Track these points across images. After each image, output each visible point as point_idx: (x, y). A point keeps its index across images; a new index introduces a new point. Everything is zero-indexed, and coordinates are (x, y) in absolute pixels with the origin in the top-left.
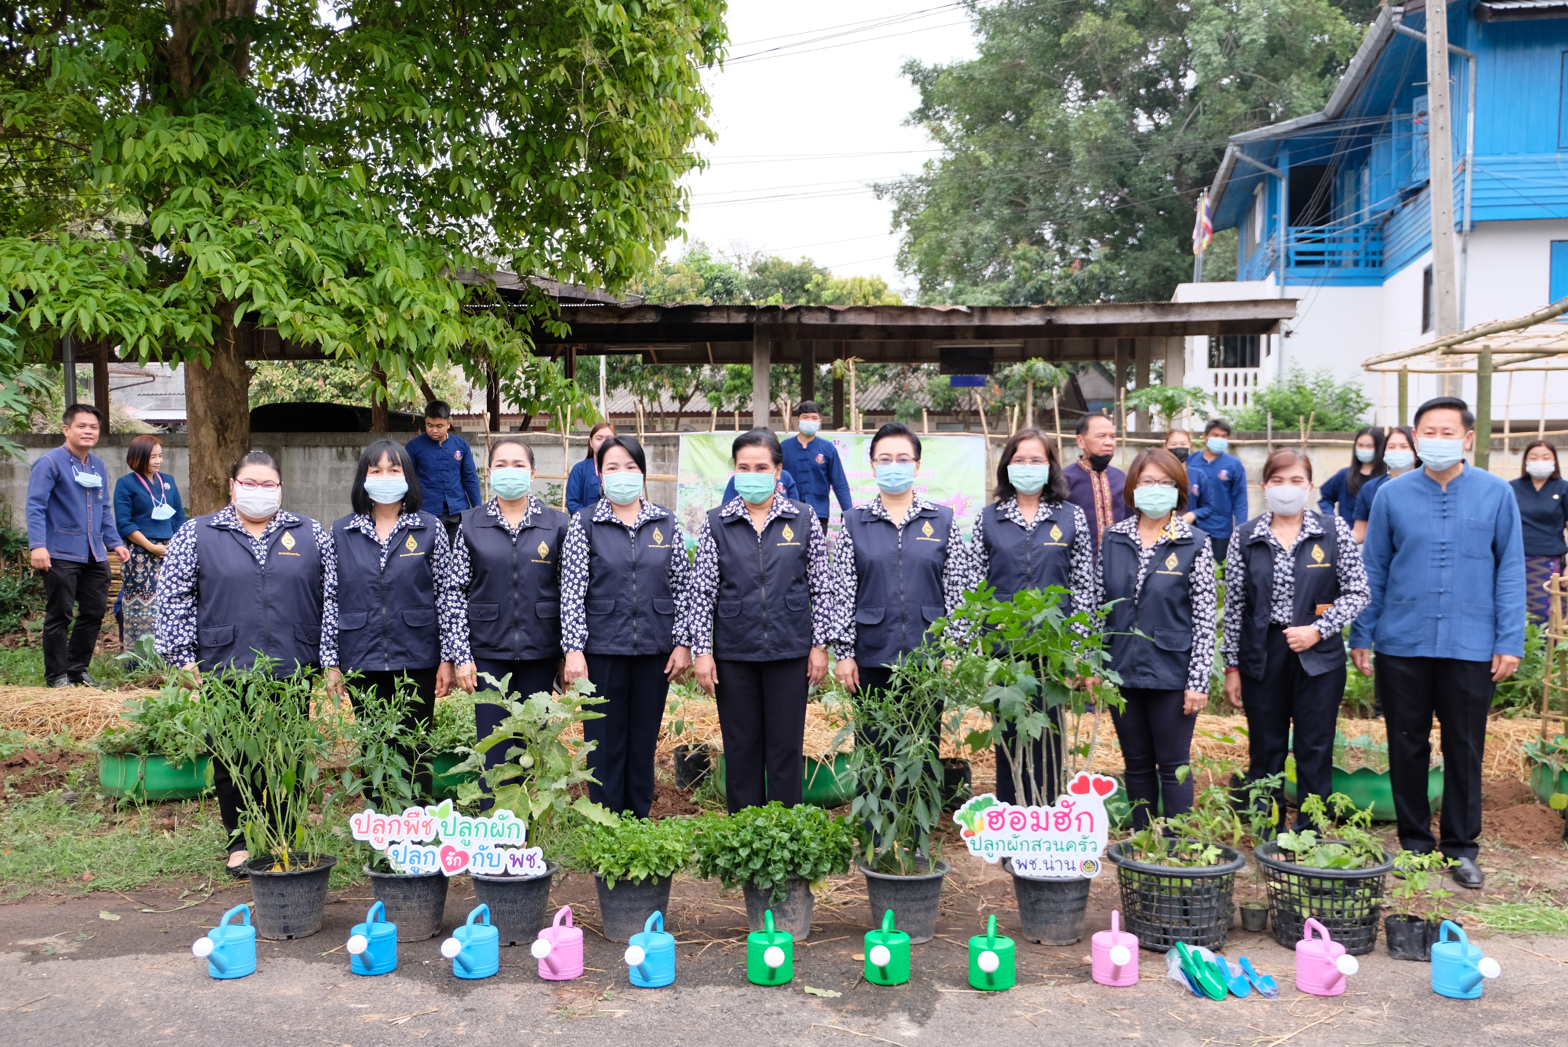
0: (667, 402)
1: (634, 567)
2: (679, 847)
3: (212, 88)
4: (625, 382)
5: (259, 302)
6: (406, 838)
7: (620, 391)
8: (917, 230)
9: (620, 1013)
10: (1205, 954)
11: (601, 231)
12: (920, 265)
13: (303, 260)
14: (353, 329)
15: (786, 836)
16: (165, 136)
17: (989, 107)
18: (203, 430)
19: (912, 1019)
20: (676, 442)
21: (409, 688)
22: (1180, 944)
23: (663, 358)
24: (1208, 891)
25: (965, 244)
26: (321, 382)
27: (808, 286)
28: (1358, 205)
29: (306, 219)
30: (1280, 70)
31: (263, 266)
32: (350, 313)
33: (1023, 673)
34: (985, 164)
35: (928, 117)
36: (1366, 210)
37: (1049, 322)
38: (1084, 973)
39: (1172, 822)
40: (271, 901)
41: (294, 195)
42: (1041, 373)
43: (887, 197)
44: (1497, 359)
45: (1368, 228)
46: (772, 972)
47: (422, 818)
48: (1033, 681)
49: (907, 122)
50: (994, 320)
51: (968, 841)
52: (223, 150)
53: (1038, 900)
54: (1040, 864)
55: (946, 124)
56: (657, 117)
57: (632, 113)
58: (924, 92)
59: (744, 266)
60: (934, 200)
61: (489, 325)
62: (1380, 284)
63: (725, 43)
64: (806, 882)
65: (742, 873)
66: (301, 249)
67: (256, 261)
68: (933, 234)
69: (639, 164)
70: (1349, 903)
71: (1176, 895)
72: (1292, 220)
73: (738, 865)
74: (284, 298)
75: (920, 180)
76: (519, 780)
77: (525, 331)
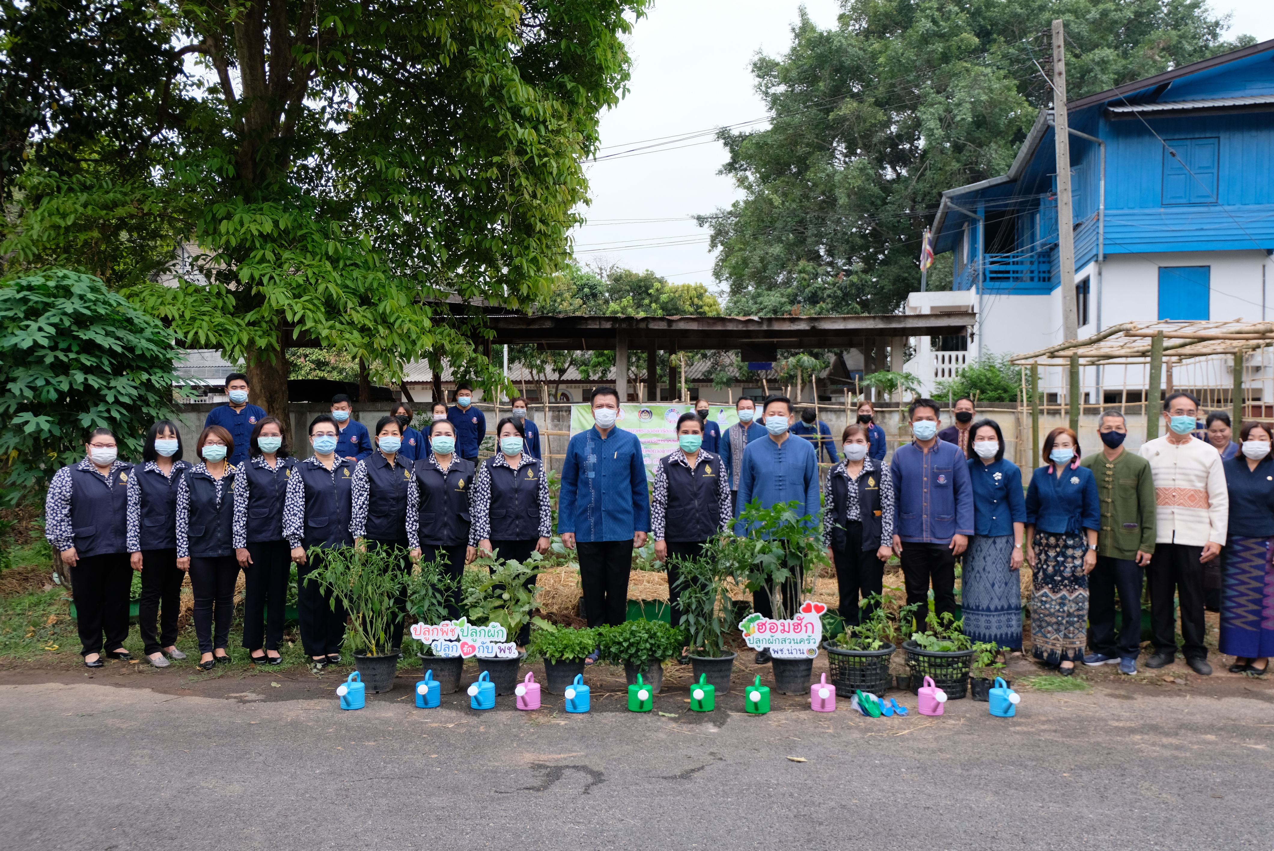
0: (550, 373)
1: (516, 491)
2: (590, 642)
3: (270, 184)
4: (520, 359)
5: (309, 324)
6: (441, 638)
7: (516, 365)
8: (729, 252)
9: (563, 723)
10: (873, 697)
11: (517, 270)
12: (731, 275)
13: (335, 296)
14: (366, 340)
15: (646, 636)
16: (246, 218)
17: (778, 164)
18: (259, 402)
19: (715, 725)
20: (569, 410)
21: (443, 556)
22: (858, 691)
23: (551, 347)
24: (875, 664)
25: (762, 260)
26: (302, 359)
27: (650, 291)
28: (1033, 239)
29: (335, 268)
30: (983, 139)
31: (310, 301)
32: (364, 330)
33: (776, 548)
34: (776, 204)
35: (735, 169)
36: (1038, 243)
37: (813, 328)
38: (807, 707)
39: (857, 629)
40: (367, 672)
41: (327, 253)
42: (806, 364)
43: (706, 225)
44: (1082, 361)
45: (1040, 255)
46: (642, 703)
47: (450, 627)
48: (781, 552)
49: (720, 172)
50: (777, 327)
51: (746, 639)
52: (282, 226)
53: (784, 671)
54: (785, 651)
55: (748, 173)
56: (555, 197)
57: (539, 196)
58: (732, 151)
59: (604, 275)
60: (740, 229)
61: (446, 332)
62: (1049, 294)
63: (597, 143)
64: (659, 661)
65: (624, 656)
66: (333, 289)
67: (305, 298)
68: (739, 254)
69: (543, 228)
70: (950, 670)
71: (857, 666)
72: (988, 249)
73: (622, 652)
74: (324, 321)
75: (730, 213)
76: (502, 607)
77: (467, 336)
